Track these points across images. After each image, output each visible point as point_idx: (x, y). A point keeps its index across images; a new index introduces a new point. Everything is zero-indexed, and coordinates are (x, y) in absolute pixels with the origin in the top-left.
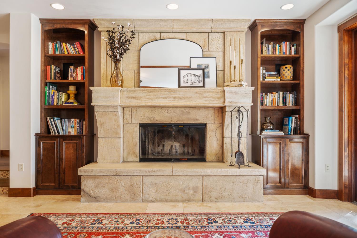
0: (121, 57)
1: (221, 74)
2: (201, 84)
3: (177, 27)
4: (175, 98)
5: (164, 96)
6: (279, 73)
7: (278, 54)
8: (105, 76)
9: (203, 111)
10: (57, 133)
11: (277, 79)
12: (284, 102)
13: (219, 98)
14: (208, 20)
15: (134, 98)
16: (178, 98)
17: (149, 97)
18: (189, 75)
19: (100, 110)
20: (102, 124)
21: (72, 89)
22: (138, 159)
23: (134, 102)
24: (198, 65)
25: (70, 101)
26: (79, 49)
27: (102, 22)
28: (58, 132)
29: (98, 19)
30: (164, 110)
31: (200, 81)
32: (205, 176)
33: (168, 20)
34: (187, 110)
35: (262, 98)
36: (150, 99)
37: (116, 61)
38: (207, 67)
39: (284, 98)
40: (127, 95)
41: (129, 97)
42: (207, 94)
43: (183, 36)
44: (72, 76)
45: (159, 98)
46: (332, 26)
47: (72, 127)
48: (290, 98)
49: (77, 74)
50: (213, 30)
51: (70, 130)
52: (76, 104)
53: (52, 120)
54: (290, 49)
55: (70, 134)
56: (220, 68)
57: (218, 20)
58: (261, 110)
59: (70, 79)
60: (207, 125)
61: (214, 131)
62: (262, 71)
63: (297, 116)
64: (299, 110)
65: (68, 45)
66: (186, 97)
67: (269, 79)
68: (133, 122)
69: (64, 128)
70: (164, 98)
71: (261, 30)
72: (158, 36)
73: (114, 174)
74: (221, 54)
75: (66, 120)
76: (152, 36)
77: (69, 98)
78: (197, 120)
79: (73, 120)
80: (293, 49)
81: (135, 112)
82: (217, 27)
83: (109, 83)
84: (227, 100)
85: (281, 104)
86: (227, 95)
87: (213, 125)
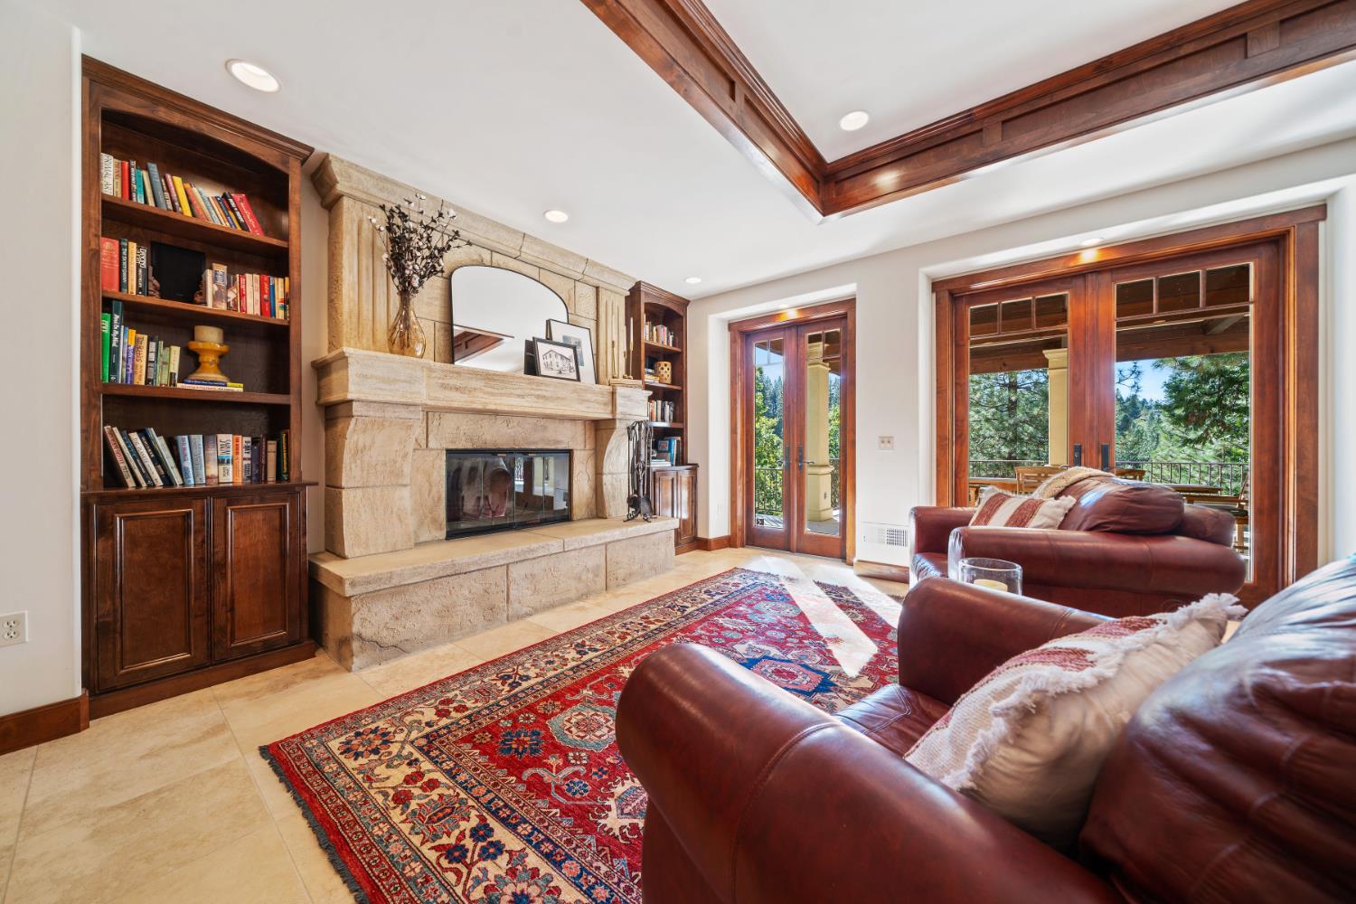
0: (421, 283)
2: (574, 376)
3: (529, 252)
4: (538, 397)
5: (518, 392)
7: (656, 342)
8: (355, 319)
9: (568, 425)
10: (159, 483)
11: (657, 381)
13: (605, 404)
14: (581, 258)
15: (457, 389)
16: (544, 397)
17: (490, 390)
18: (553, 355)
19: (371, 413)
20: (358, 451)
21: (210, 336)
22: (443, 534)
23: (458, 400)
24: (564, 338)
26: (243, 211)
27: (355, 174)
28: (167, 479)
29: (342, 161)
30: (500, 419)
31: (571, 368)
33: (515, 232)
34: (543, 422)
36: (493, 394)
37: (408, 292)
38: (578, 344)
39: (663, 412)
40: (440, 381)
41: (444, 387)
43: (533, 272)
44: (218, 295)
45: (510, 395)
47: (220, 462)
48: (669, 411)
49: (241, 294)
50: (586, 278)
51: (213, 470)
52: (234, 387)
53: (134, 436)
55: (213, 484)
57: (595, 264)
59: (213, 306)
60: (575, 452)
61: (585, 462)
63: (679, 438)
64: (682, 429)
65: (196, 187)
66: (558, 398)
68: (431, 445)
69: (187, 464)
70: (519, 396)
71: (643, 298)
72: (486, 255)
73: (449, 572)
74: (594, 323)
75: (198, 439)
76: (476, 252)
77: (192, 361)
78: (558, 442)
79: (222, 437)
80: (671, 338)
81: (436, 423)
82: (591, 275)
84: (619, 409)
86: (619, 400)
87: (583, 452)
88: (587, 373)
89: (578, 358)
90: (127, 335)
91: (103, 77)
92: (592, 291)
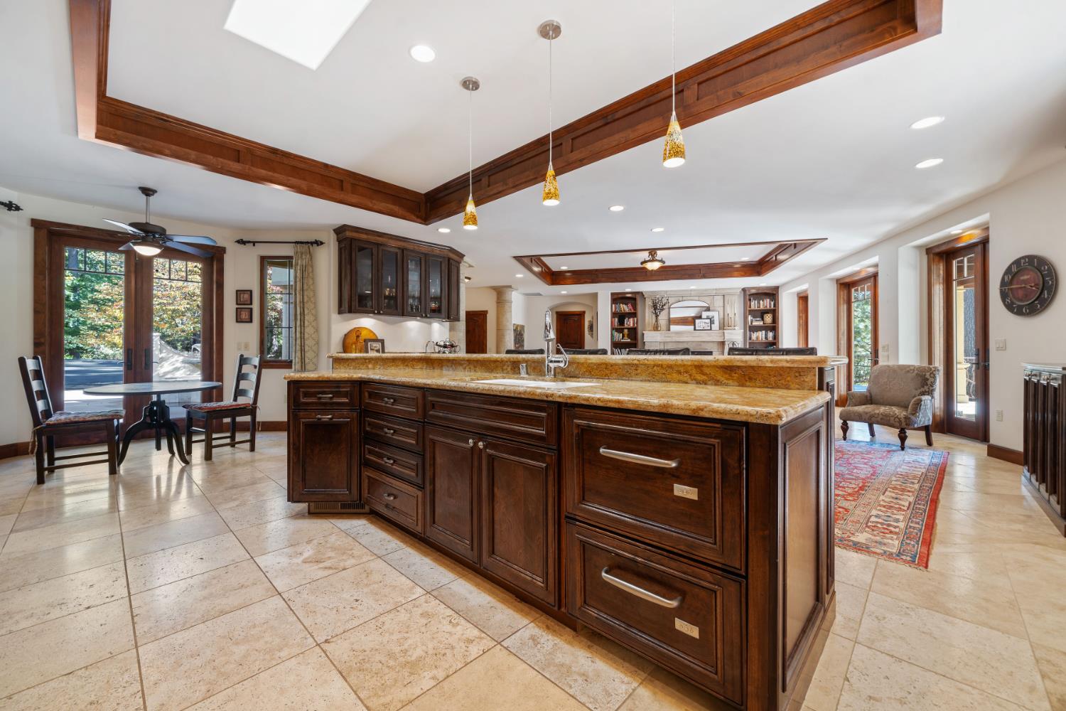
0: (660, 313)
1: (722, 322)
2: (709, 328)
6: (763, 320)
7: (762, 307)
8: (648, 324)
9: (712, 344)
11: (761, 323)
12: (766, 338)
14: (713, 289)
15: (668, 337)
16: (694, 335)
18: (702, 322)
19: (649, 344)
21: (626, 331)
23: (668, 340)
24: (707, 316)
25: (625, 338)
26: (631, 307)
27: (647, 294)
29: (645, 294)
31: (708, 326)
34: (700, 343)
35: (750, 335)
36: (678, 337)
37: (657, 316)
38: (713, 317)
39: (766, 335)
40: (663, 335)
41: (665, 337)
42: (713, 334)
43: (697, 298)
44: (627, 324)
45: (683, 337)
48: (770, 335)
49: (630, 323)
50: (716, 294)
52: (629, 340)
53: (616, 349)
54: (770, 304)
56: (722, 316)
57: (720, 289)
58: (750, 343)
59: (626, 326)
62: (750, 318)
64: (776, 342)
65: (624, 306)
66: (699, 336)
67: (755, 323)
70: (686, 337)
71: (748, 293)
72: (681, 299)
74: (722, 308)
76: (677, 299)
77: (623, 336)
78: (707, 349)
80: (772, 303)
81: (666, 345)
82: (719, 292)
83: (651, 328)
84: (726, 337)
85: (764, 339)
86: (726, 334)
87: (717, 353)
88: (716, 326)
89: (712, 322)
90: (616, 334)
91: (612, 294)
92: (721, 297)
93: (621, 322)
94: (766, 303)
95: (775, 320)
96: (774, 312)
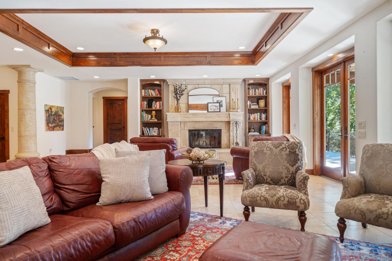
0: (180, 98)
1: (228, 105)
2: (219, 110)
3: (207, 82)
4: (206, 117)
5: (201, 116)
6: (258, 104)
7: (257, 94)
8: (171, 106)
9: (220, 123)
10: (148, 135)
11: (257, 107)
12: (261, 119)
13: (227, 117)
14: (222, 79)
15: (187, 117)
16: (208, 117)
17: (194, 117)
18: (213, 106)
19: (171, 124)
20: (171, 130)
21: (154, 113)
23: (187, 120)
24: (217, 101)
25: (153, 119)
26: (157, 93)
27: (170, 80)
28: (148, 134)
29: (168, 79)
30: (200, 123)
31: (218, 108)
32: (221, 153)
33: (202, 79)
34: (212, 123)
35: (249, 116)
36: (194, 118)
37: (178, 100)
38: (222, 101)
39: (260, 116)
40: (183, 116)
41: (184, 117)
42: (221, 115)
43: (209, 86)
44: (154, 106)
46: (279, 83)
47: (154, 132)
48: (264, 116)
49: (157, 105)
50: (224, 83)
51: (153, 133)
52: (156, 120)
53: (145, 128)
54: (263, 92)
55: (153, 135)
56: (228, 101)
57: (227, 79)
58: (249, 122)
59: (154, 108)
60: (222, 130)
61: (226, 133)
62: (249, 103)
63: (267, 125)
64: (267, 122)
65: (152, 91)
66: (211, 117)
67: (253, 107)
68: (185, 129)
69: (151, 132)
70: (201, 117)
71: (247, 83)
72: (197, 86)
74: (228, 94)
75: (152, 128)
76: (194, 86)
77: (152, 117)
78: (217, 127)
79: (155, 128)
80: (265, 91)
81: (186, 124)
82: (226, 82)
83: (173, 110)
84: (231, 118)
85: (259, 119)
86: (231, 116)
87: (225, 130)
88: (223, 109)
89: (221, 106)
90: (144, 114)
91: (142, 81)
92: (228, 86)
93: (150, 105)
94: (260, 92)
95: (266, 104)
96: (266, 98)
